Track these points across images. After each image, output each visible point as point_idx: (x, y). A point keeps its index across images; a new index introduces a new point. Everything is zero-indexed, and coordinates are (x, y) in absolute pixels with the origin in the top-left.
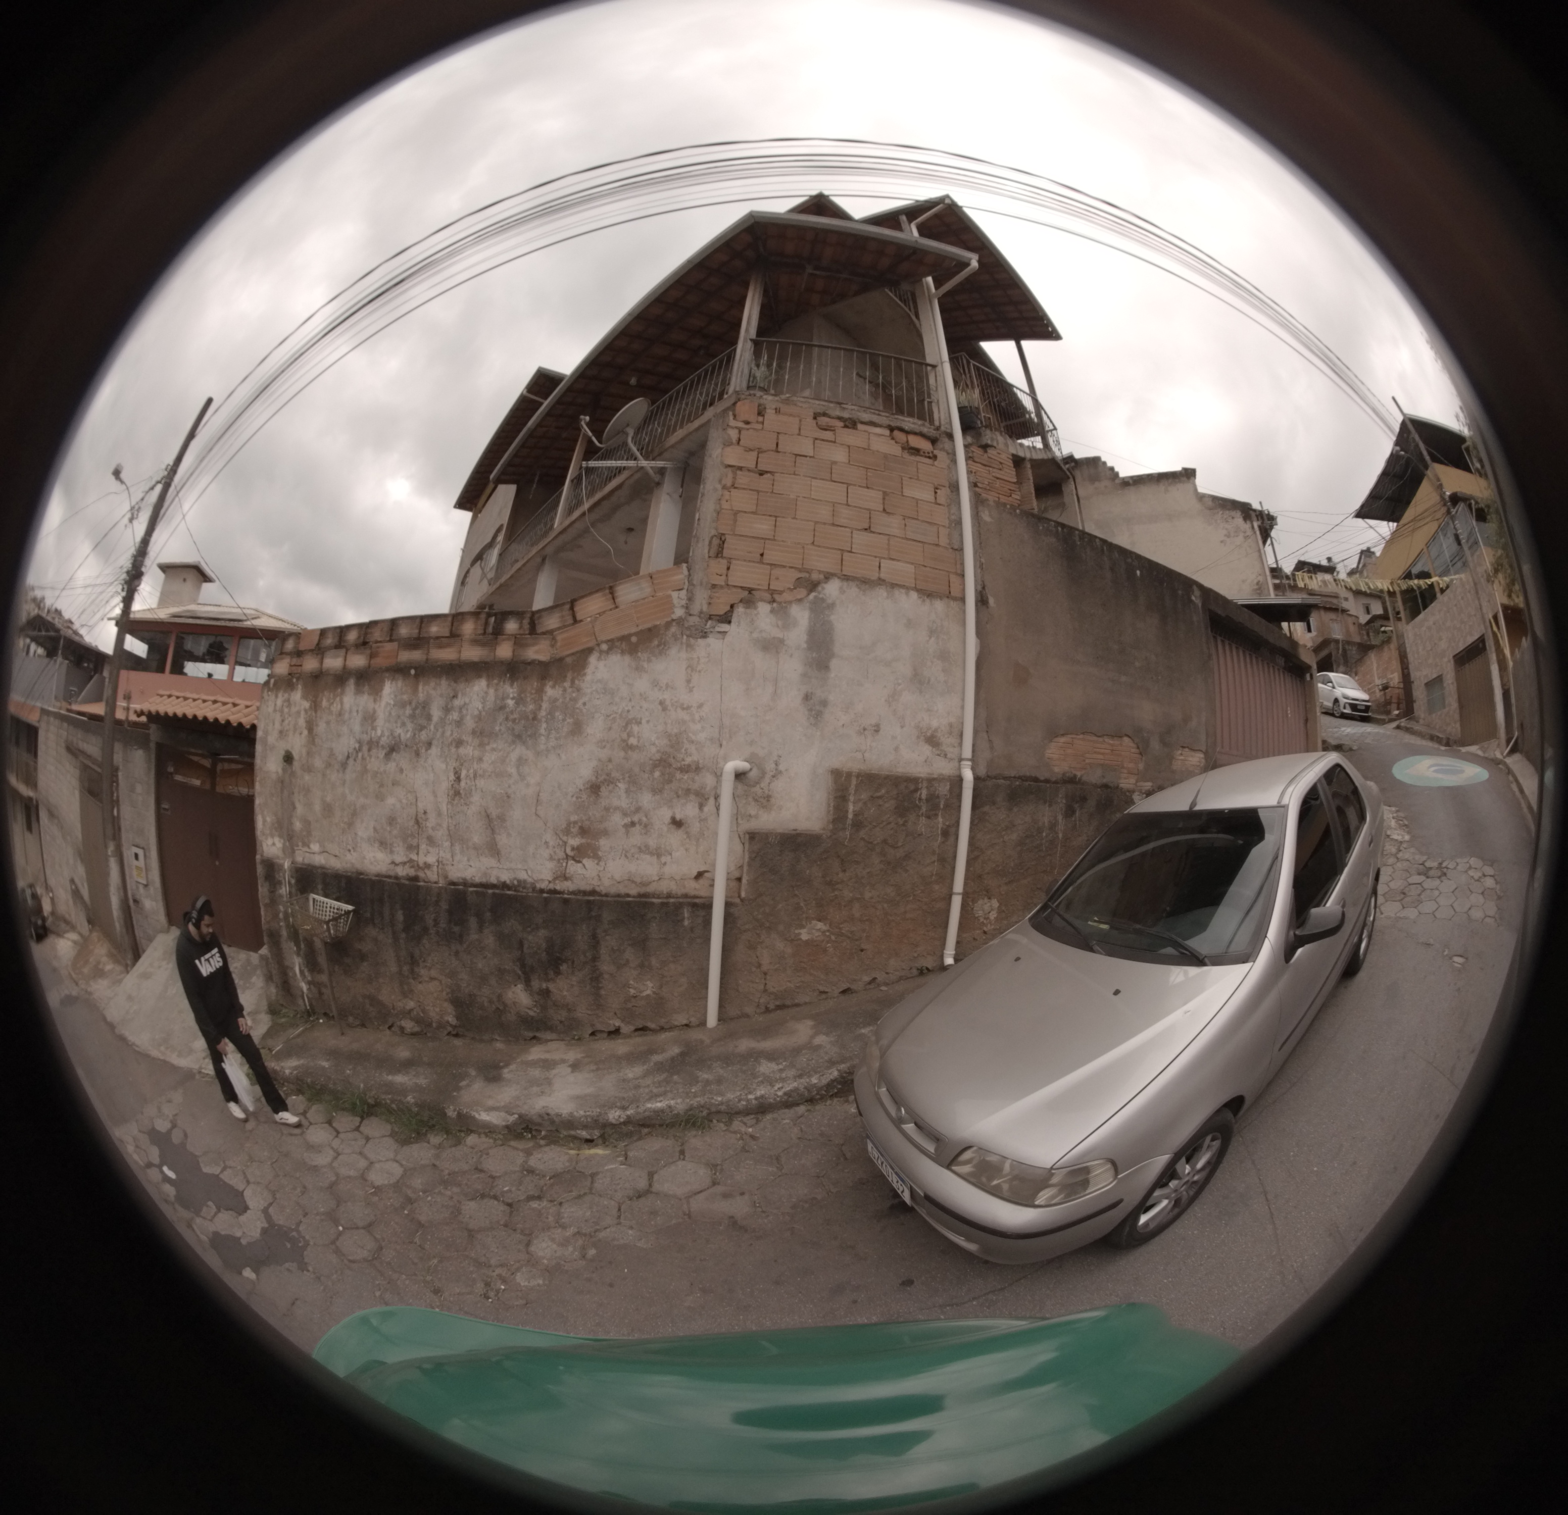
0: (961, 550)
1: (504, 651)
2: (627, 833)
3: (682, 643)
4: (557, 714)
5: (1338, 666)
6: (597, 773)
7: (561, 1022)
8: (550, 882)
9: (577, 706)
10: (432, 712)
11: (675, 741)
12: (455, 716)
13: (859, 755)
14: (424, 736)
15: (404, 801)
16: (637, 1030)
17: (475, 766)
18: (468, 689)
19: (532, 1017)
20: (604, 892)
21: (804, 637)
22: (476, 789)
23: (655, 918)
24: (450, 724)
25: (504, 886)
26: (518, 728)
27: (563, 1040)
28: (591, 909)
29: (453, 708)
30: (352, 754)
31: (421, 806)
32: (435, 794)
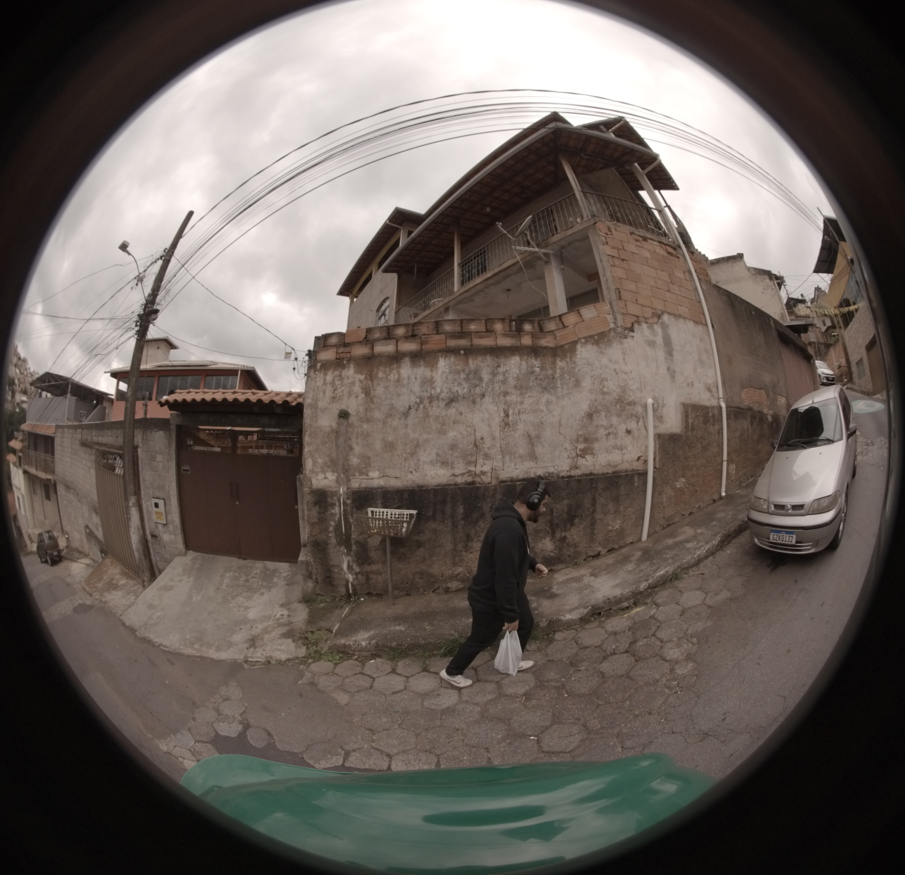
1: (527, 341)
2: (607, 439)
3: (617, 341)
4: (566, 376)
6: (590, 407)
7: (569, 556)
8: (568, 471)
9: (576, 371)
10: (482, 376)
11: (624, 390)
12: (501, 377)
13: (689, 396)
14: (478, 390)
15: (465, 433)
16: (609, 551)
17: (519, 407)
18: (507, 362)
19: (552, 557)
20: (596, 473)
21: (662, 340)
22: (520, 421)
23: (623, 483)
24: (497, 382)
26: (544, 384)
27: (570, 566)
28: (592, 484)
29: (498, 373)
30: (414, 406)
31: (478, 435)
32: (490, 426)
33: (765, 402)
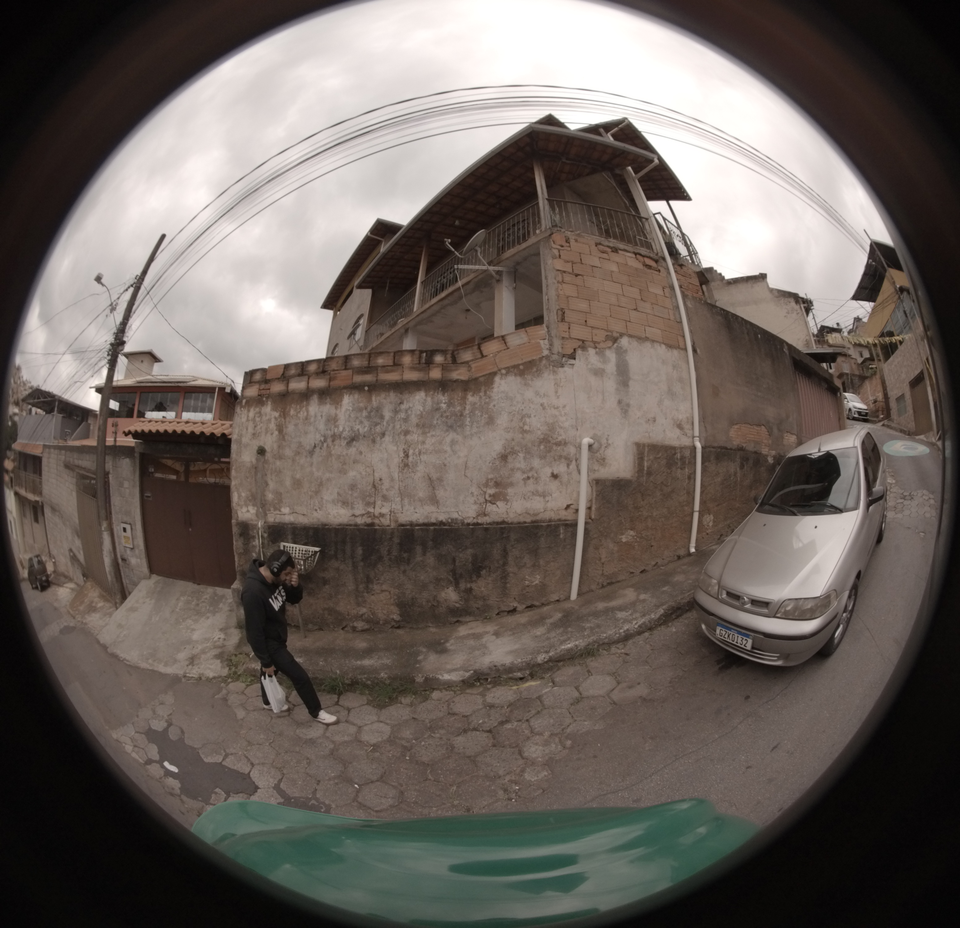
0: (681, 322)
1: (436, 374)
2: (525, 484)
3: (550, 370)
4: (477, 412)
5: (849, 389)
6: (505, 448)
7: (478, 608)
8: (474, 518)
9: (490, 407)
10: (384, 414)
11: (552, 427)
12: (403, 415)
13: (647, 434)
14: (378, 429)
15: (364, 473)
16: (527, 607)
17: (420, 447)
18: (411, 398)
19: (458, 608)
20: (510, 522)
21: (615, 368)
22: (421, 462)
23: (543, 535)
24: (399, 421)
25: (441, 523)
26: (450, 422)
27: (478, 620)
28: (503, 533)
29: (400, 410)
30: (318, 445)
31: (377, 475)
32: (388, 467)
33: (766, 441)
